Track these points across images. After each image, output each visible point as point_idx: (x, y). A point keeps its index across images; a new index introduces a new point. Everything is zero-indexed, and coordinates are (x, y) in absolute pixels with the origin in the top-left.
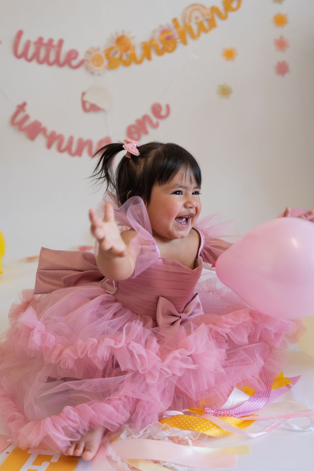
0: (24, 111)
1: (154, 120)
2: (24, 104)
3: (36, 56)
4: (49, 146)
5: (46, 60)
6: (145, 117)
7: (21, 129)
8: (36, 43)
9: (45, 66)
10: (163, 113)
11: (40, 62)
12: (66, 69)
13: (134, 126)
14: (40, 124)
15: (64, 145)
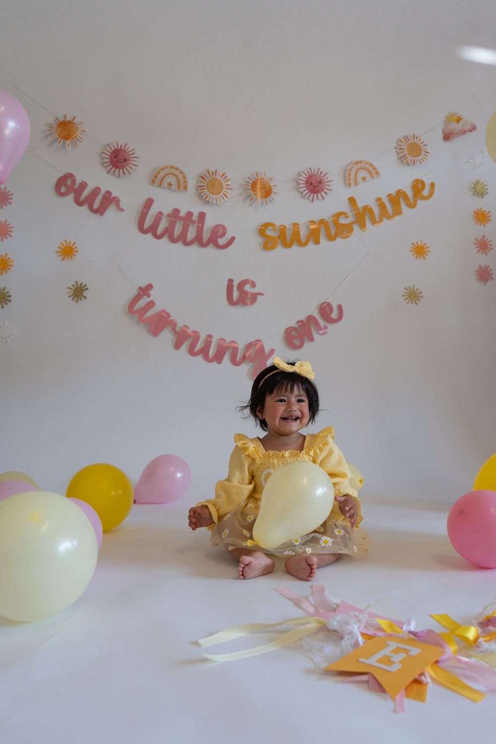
0: (149, 296)
1: (322, 323)
2: (150, 287)
3: (168, 233)
4: (177, 346)
5: (182, 239)
6: (310, 318)
7: (141, 320)
8: (169, 215)
9: (179, 246)
10: (334, 315)
11: (173, 240)
12: (211, 249)
13: (294, 329)
14: (169, 315)
15: (199, 347)
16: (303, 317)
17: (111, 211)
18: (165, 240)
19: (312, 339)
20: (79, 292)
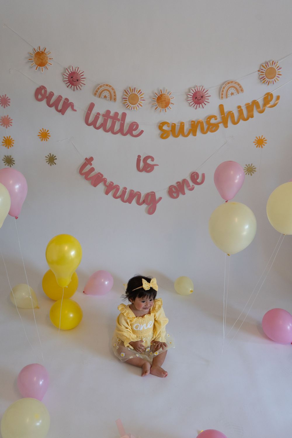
0: (91, 164)
2: (92, 159)
3: (103, 126)
4: (107, 193)
5: (111, 130)
6: (184, 181)
7: (86, 178)
8: (103, 115)
9: (109, 134)
10: (199, 180)
11: (106, 131)
12: (128, 137)
13: (174, 187)
14: (102, 176)
15: (119, 194)
16: (180, 180)
17: (69, 111)
18: (101, 130)
19: (184, 193)
20: (51, 160)
